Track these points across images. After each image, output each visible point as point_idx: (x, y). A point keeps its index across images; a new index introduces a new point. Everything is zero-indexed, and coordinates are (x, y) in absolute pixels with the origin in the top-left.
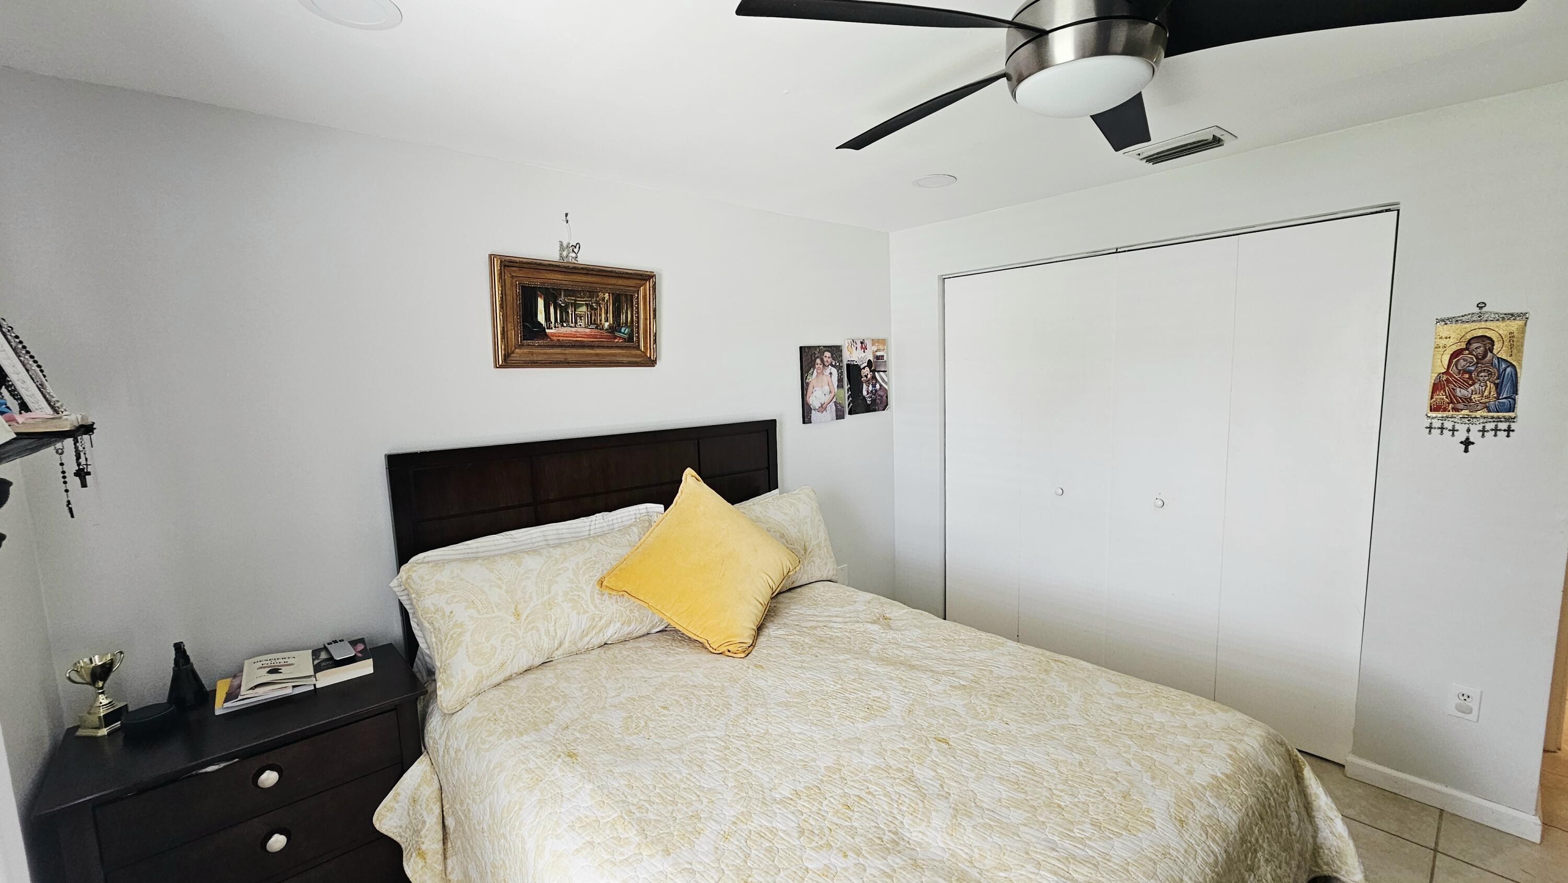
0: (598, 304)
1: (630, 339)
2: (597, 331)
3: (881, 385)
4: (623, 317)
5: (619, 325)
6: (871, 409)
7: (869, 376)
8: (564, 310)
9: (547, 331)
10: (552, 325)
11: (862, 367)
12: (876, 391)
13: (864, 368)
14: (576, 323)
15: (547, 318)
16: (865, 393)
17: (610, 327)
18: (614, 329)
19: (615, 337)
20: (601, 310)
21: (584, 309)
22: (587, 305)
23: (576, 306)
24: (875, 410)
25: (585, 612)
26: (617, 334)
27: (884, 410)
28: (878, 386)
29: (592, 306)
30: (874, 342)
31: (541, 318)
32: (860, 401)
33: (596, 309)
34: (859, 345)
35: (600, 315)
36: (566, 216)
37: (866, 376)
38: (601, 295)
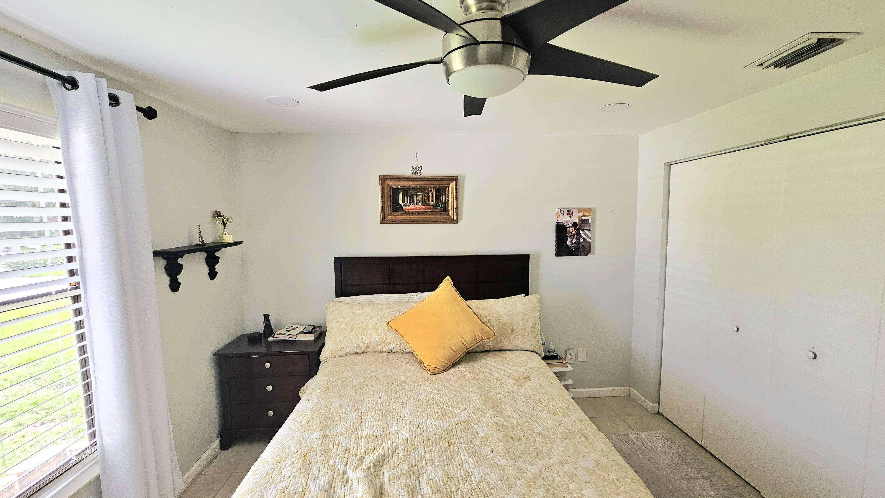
0: (428, 194)
1: (444, 210)
2: (427, 206)
3: (584, 239)
4: (441, 200)
5: (438, 203)
6: (574, 254)
7: (574, 233)
8: (411, 197)
9: (403, 207)
10: (406, 205)
11: (567, 226)
12: (580, 242)
13: (569, 227)
14: (417, 203)
15: (403, 202)
16: (569, 243)
17: (434, 204)
18: (435, 206)
19: (436, 209)
20: (429, 197)
21: (421, 196)
22: (422, 195)
23: (417, 195)
24: (578, 255)
25: (380, 335)
26: (437, 208)
27: (586, 255)
28: (581, 240)
29: (425, 195)
30: (580, 210)
31: (401, 202)
32: (564, 249)
33: (427, 196)
34: (566, 212)
35: (429, 199)
36: (416, 154)
37: (571, 233)
38: (430, 190)
